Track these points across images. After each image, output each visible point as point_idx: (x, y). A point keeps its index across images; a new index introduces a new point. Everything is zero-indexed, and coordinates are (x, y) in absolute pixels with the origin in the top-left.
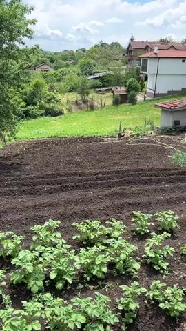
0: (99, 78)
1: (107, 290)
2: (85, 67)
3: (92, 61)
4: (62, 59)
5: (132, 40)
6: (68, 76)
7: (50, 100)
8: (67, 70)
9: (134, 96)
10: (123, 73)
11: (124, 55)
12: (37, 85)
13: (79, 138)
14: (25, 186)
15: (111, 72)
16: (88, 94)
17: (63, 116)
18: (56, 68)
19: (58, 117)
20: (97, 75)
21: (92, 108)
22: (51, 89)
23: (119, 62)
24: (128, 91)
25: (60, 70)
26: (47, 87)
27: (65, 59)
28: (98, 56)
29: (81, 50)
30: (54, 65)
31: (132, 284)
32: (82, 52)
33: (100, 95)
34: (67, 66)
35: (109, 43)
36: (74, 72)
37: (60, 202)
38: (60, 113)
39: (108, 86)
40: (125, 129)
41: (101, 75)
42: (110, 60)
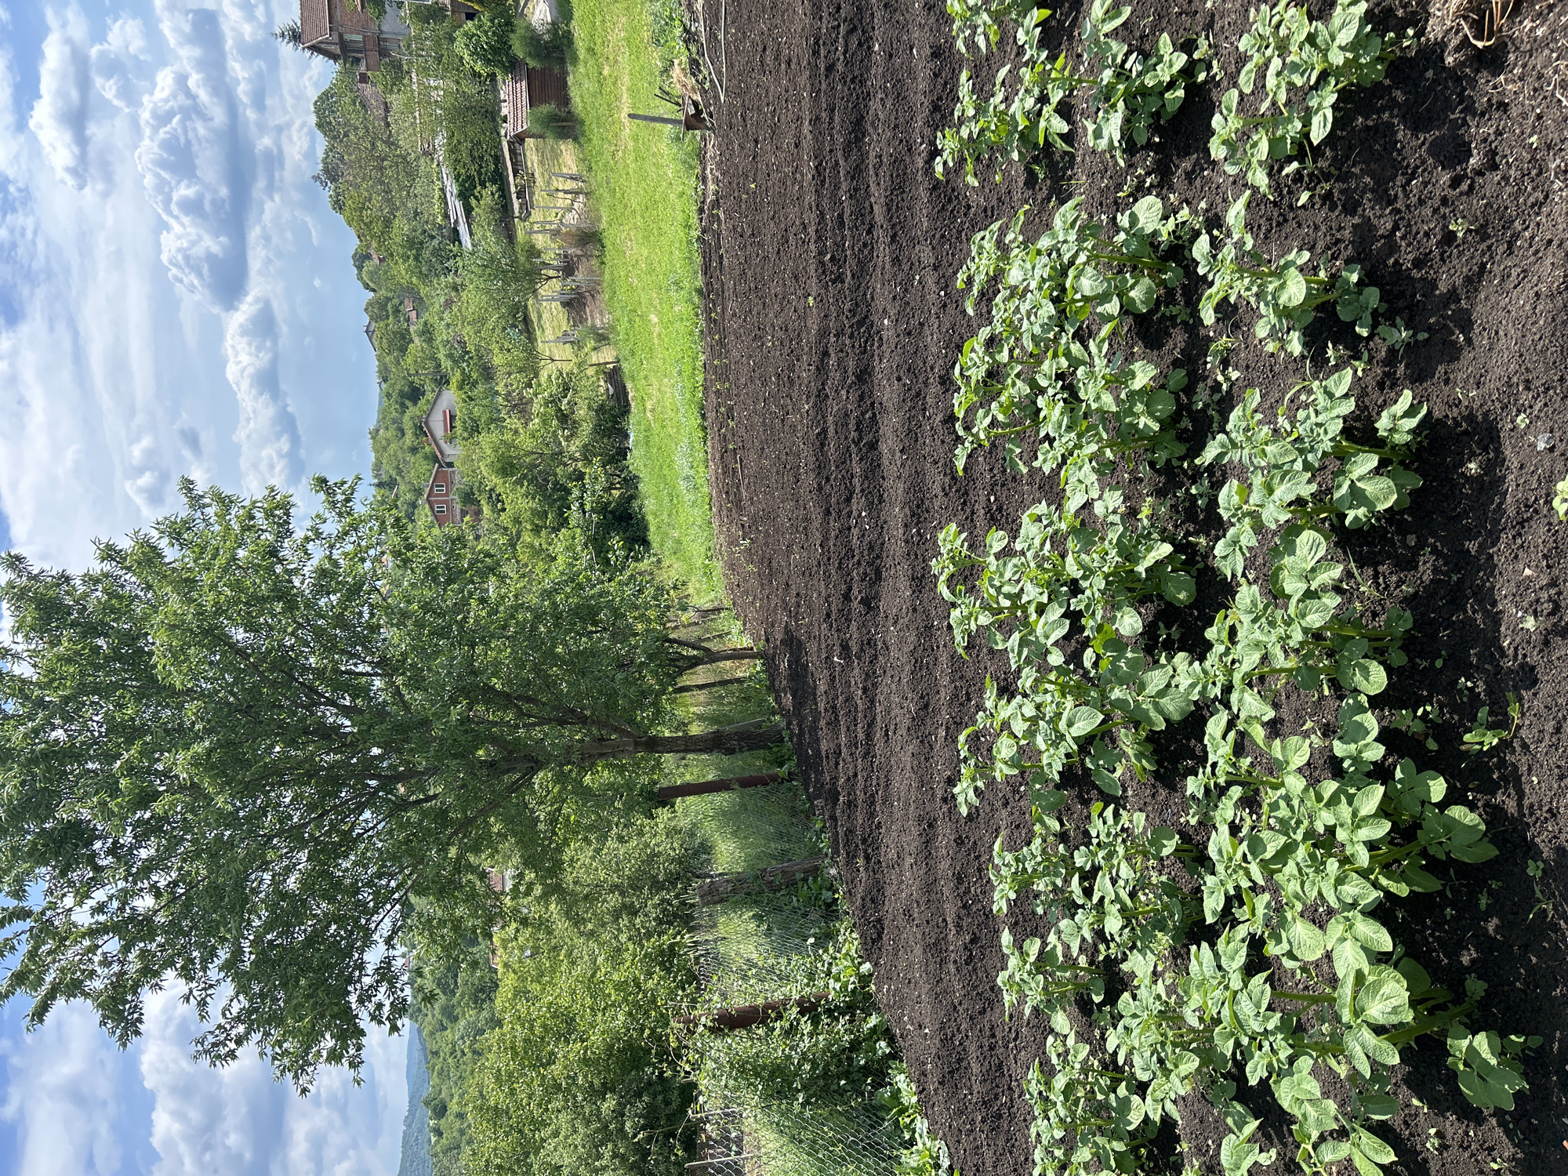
0: (464, 195)
1: (1235, 375)
2: (426, 254)
3: (402, 227)
4: (403, 350)
5: (296, 37)
6: (467, 332)
7: (564, 418)
8: (442, 335)
9: (533, 39)
10: (439, 87)
11: (364, 79)
12: (507, 467)
13: (708, 311)
14: (850, 589)
15: (440, 140)
16: (533, 252)
17: (626, 367)
18: (442, 381)
19: (629, 386)
20: (456, 206)
21: (589, 239)
22: (521, 407)
23: (396, 100)
24: (513, 66)
25: (446, 364)
26: (513, 422)
27: (401, 341)
28: (377, 200)
29: (360, 268)
30: (428, 387)
31: (1201, 271)
32: (368, 266)
33: (539, 197)
34: (427, 333)
35: (322, 143)
36: (449, 304)
37: (905, 473)
38: (614, 376)
39: (498, 159)
40: (665, 95)
41: (452, 188)
42: (391, 143)
